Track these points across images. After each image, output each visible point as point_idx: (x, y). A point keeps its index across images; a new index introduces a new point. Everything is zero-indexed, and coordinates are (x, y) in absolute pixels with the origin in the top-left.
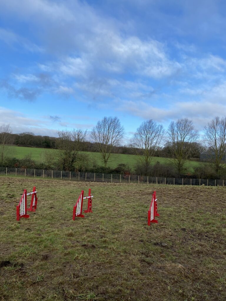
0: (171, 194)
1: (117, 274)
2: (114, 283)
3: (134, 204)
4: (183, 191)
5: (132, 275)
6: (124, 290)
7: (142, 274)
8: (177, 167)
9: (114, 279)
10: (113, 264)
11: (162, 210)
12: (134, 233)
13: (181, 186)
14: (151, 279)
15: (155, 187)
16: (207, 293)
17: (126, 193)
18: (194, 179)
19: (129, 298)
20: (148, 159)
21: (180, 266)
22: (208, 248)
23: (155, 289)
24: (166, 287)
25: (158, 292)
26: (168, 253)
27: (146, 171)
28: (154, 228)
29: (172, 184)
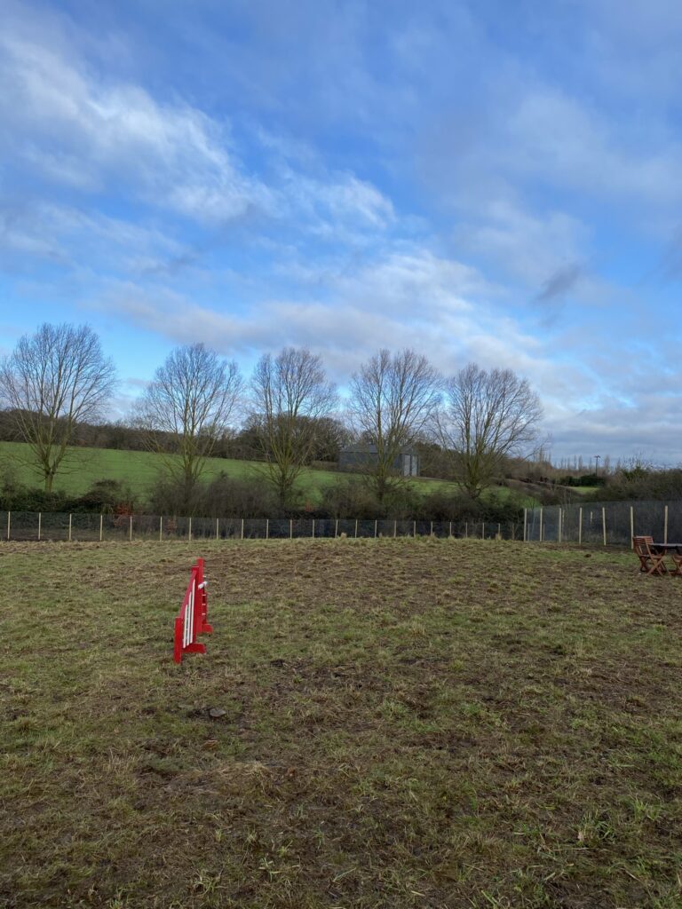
0: (252, 564)
1: (57, 824)
2: (42, 856)
3: (136, 603)
4: (289, 554)
5: (109, 818)
6: (78, 869)
7: (141, 809)
8: (277, 487)
9: (44, 843)
10: (46, 797)
11: (222, 615)
12: (128, 691)
13: (283, 541)
14: (166, 821)
15: (210, 548)
16: (323, 828)
17: (112, 572)
18: (322, 521)
19: (91, 891)
20: (191, 464)
21: (257, 765)
22: (339, 706)
23: (177, 845)
24: (210, 835)
25: (186, 853)
26: (225, 736)
27: (186, 501)
28: (191, 667)
29: (262, 536)
